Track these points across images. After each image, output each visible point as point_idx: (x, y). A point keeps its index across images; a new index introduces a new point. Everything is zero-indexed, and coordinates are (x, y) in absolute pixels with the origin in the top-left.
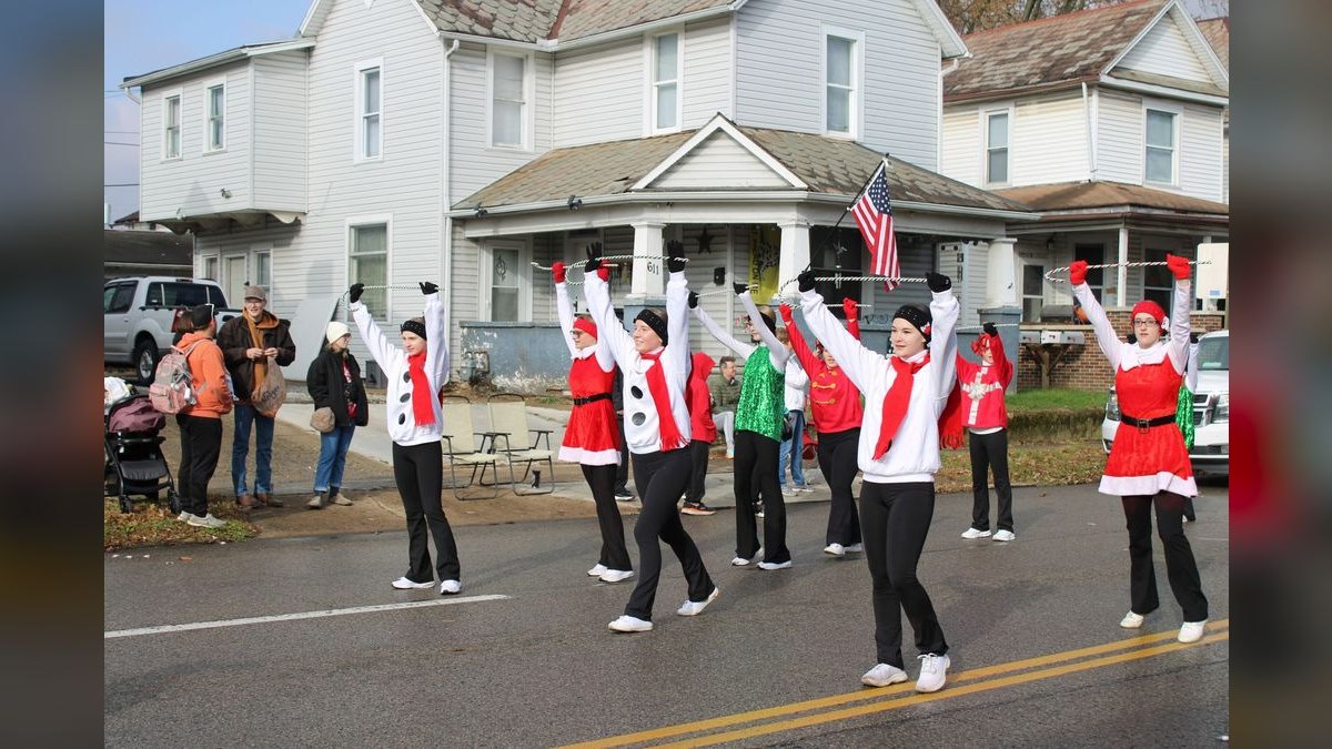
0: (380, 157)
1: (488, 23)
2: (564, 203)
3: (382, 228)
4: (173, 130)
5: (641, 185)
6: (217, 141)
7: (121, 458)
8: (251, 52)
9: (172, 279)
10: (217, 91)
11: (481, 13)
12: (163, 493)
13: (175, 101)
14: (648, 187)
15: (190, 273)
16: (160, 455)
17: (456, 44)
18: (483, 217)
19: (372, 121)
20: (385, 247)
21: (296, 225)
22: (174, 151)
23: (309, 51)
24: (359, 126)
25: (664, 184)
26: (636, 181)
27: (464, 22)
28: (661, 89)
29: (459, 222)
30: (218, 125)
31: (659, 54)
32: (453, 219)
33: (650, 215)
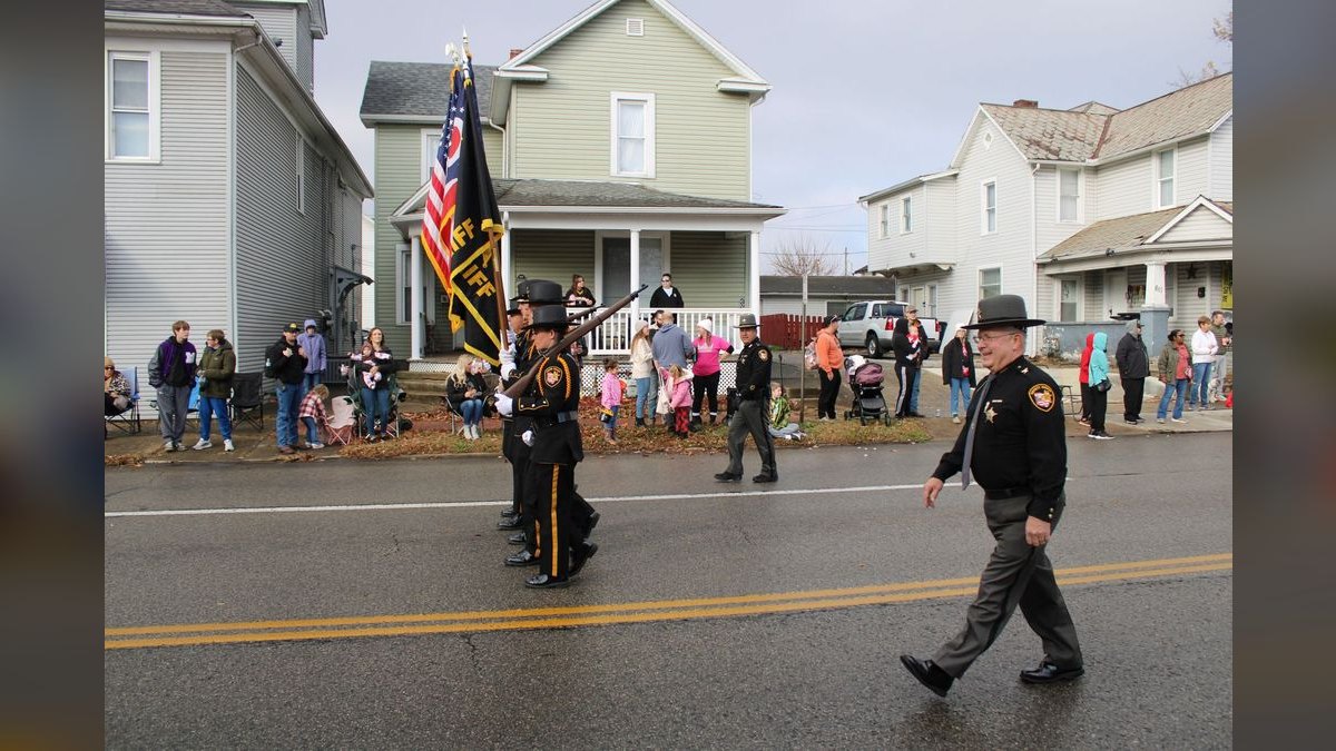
0: (996, 232)
1: (1056, 153)
2: (1104, 253)
3: (997, 271)
4: (885, 223)
5: (1151, 240)
6: (908, 227)
7: (862, 397)
8: (924, 179)
9: (885, 302)
10: (907, 201)
11: (1052, 147)
12: (882, 416)
13: (885, 208)
14: (1155, 242)
15: (894, 298)
16: (881, 396)
17: (1038, 166)
18: (1055, 262)
19: (991, 212)
20: (999, 281)
21: (950, 270)
22: (885, 233)
23: (955, 176)
24: (984, 215)
25: (1162, 240)
26: (1147, 238)
27: (1042, 154)
28: (1163, 183)
29: (1041, 266)
30: (908, 218)
31: (1161, 162)
32: (1038, 264)
33: (1156, 258)
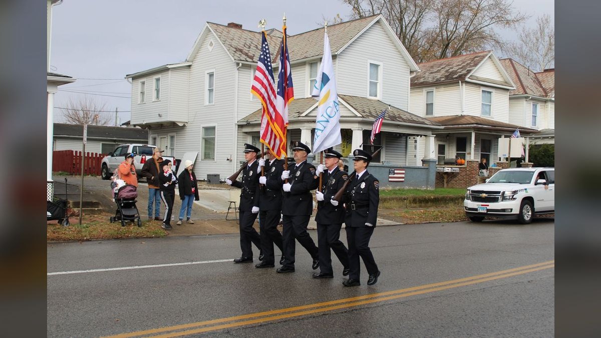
0: (213, 104)
1: (252, 58)
3: (214, 128)
4: (143, 93)
5: (304, 115)
6: (158, 97)
7: (122, 207)
8: (169, 67)
9: (141, 145)
10: (158, 80)
11: (249, 54)
12: (136, 220)
13: (143, 83)
14: (306, 116)
15: (147, 143)
16: (135, 207)
17: (241, 64)
18: (248, 125)
19: (211, 91)
20: (214, 135)
21: (184, 126)
22: (143, 100)
23: (189, 66)
24: (207, 93)
25: (311, 115)
26: (302, 113)
27: (243, 57)
28: (311, 81)
29: (240, 126)
30: (158, 91)
31: (311, 69)
32: (238, 125)
33: (306, 125)
